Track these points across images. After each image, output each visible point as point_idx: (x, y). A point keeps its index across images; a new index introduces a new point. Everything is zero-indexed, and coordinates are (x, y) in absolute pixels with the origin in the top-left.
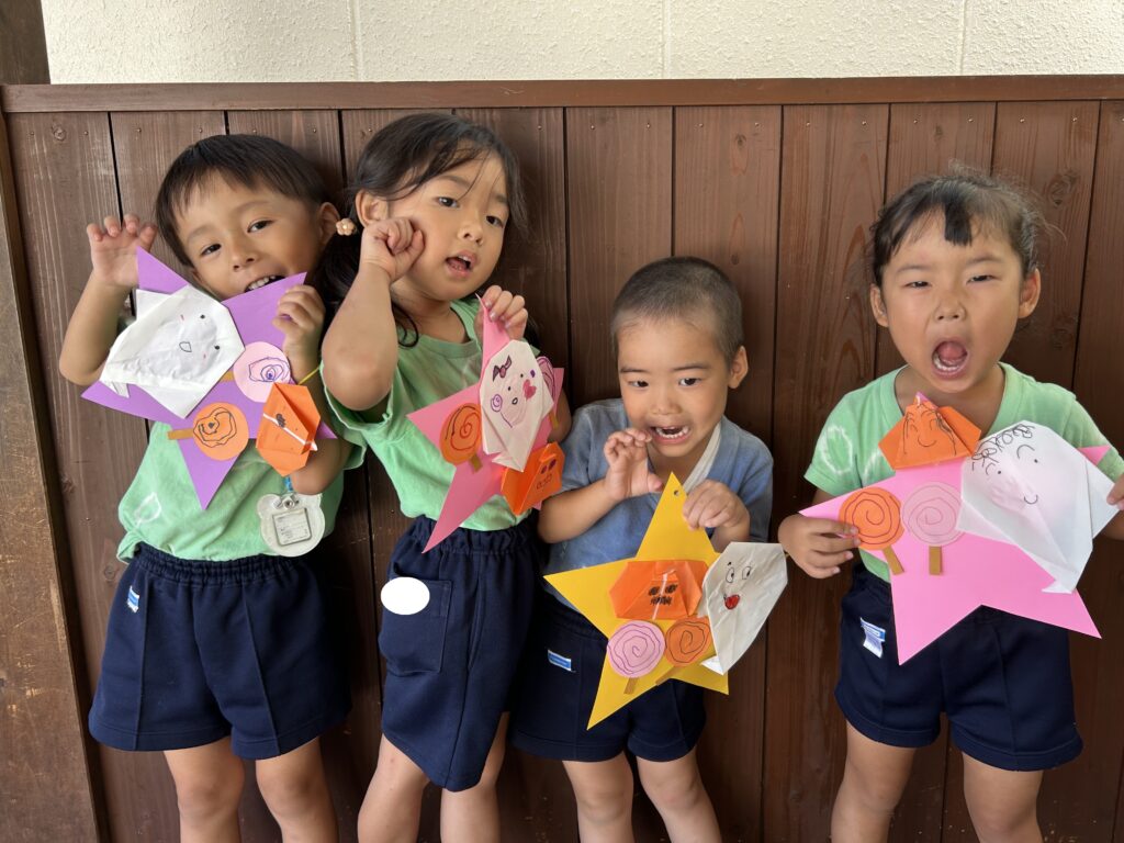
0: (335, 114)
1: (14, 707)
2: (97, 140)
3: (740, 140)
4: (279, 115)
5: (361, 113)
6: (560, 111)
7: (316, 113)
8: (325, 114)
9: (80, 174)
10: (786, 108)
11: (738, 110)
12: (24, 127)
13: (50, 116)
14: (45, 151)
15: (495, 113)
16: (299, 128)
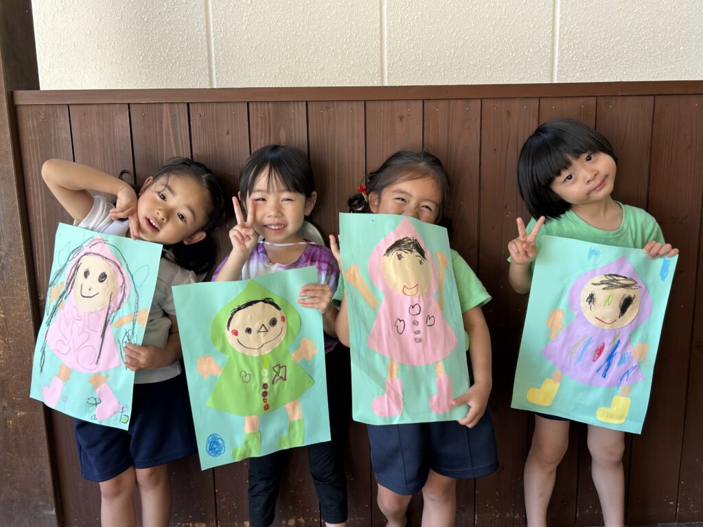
0: (186, 105)
1: (11, 422)
2: (61, 119)
3: (401, 118)
4: (157, 106)
5: (199, 105)
6: (305, 103)
7: (176, 106)
8: (180, 105)
9: (53, 137)
10: (425, 101)
11: (400, 103)
12: (24, 113)
13: (38, 107)
14: (35, 124)
15: (270, 104)
16: (167, 113)
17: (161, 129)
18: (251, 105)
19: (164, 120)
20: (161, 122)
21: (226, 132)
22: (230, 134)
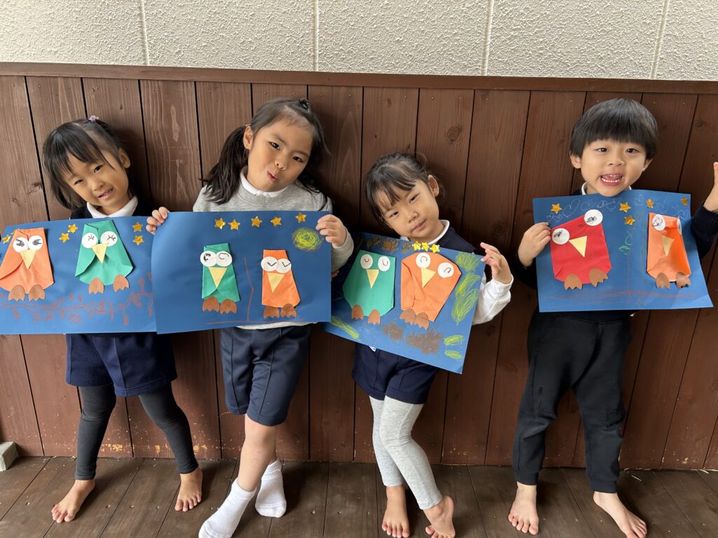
0: (79, 80)
4: (51, 79)
5: (92, 80)
6: (193, 83)
7: (70, 80)
8: (75, 80)
10: (309, 87)
11: (284, 87)
15: (160, 82)
16: (62, 86)
17: (57, 101)
18: (141, 82)
19: (60, 93)
20: (57, 95)
21: (119, 107)
22: (123, 110)
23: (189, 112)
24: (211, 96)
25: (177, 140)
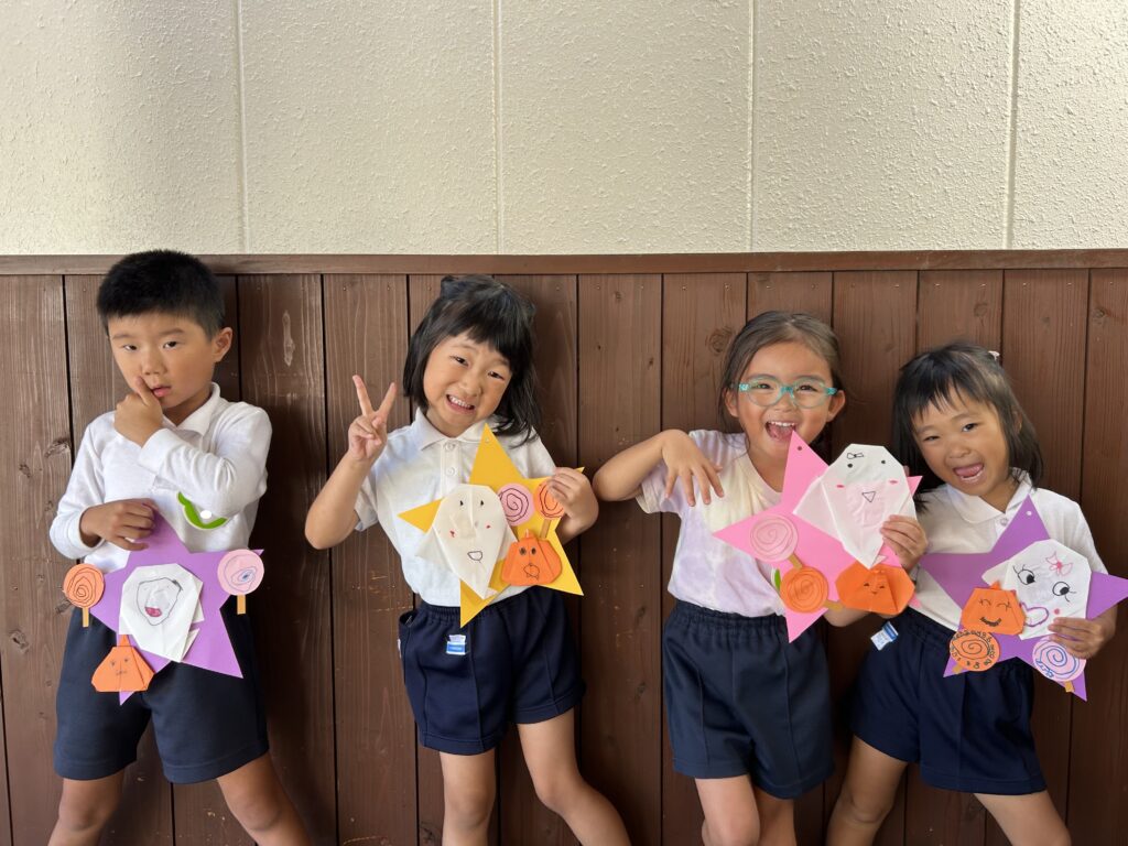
23: (311, 320)
24: (345, 296)
25: (289, 364)
